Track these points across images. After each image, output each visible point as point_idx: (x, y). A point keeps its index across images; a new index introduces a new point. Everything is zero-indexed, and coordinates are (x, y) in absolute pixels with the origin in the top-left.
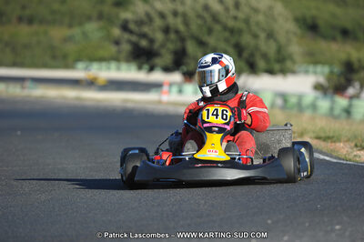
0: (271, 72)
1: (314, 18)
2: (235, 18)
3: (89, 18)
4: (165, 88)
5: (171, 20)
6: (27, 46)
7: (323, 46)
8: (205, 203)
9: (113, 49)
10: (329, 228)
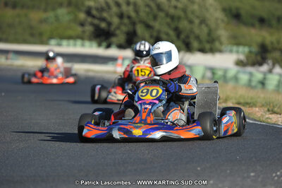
0: (202, 50)
1: (237, 9)
2: (176, 7)
3: (61, 5)
4: (120, 61)
5: (124, 8)
6: (11, 26)
7: (244, 30)
8: (149, 153)
9: (79, 29)
10: (245, 175)
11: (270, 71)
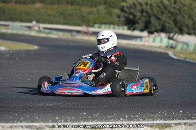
0: (189, 34)
2: (175, 8)
5: (144, 7)
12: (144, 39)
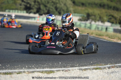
9: (19, 6)
11: (90, 23)
12: (36, 19)
